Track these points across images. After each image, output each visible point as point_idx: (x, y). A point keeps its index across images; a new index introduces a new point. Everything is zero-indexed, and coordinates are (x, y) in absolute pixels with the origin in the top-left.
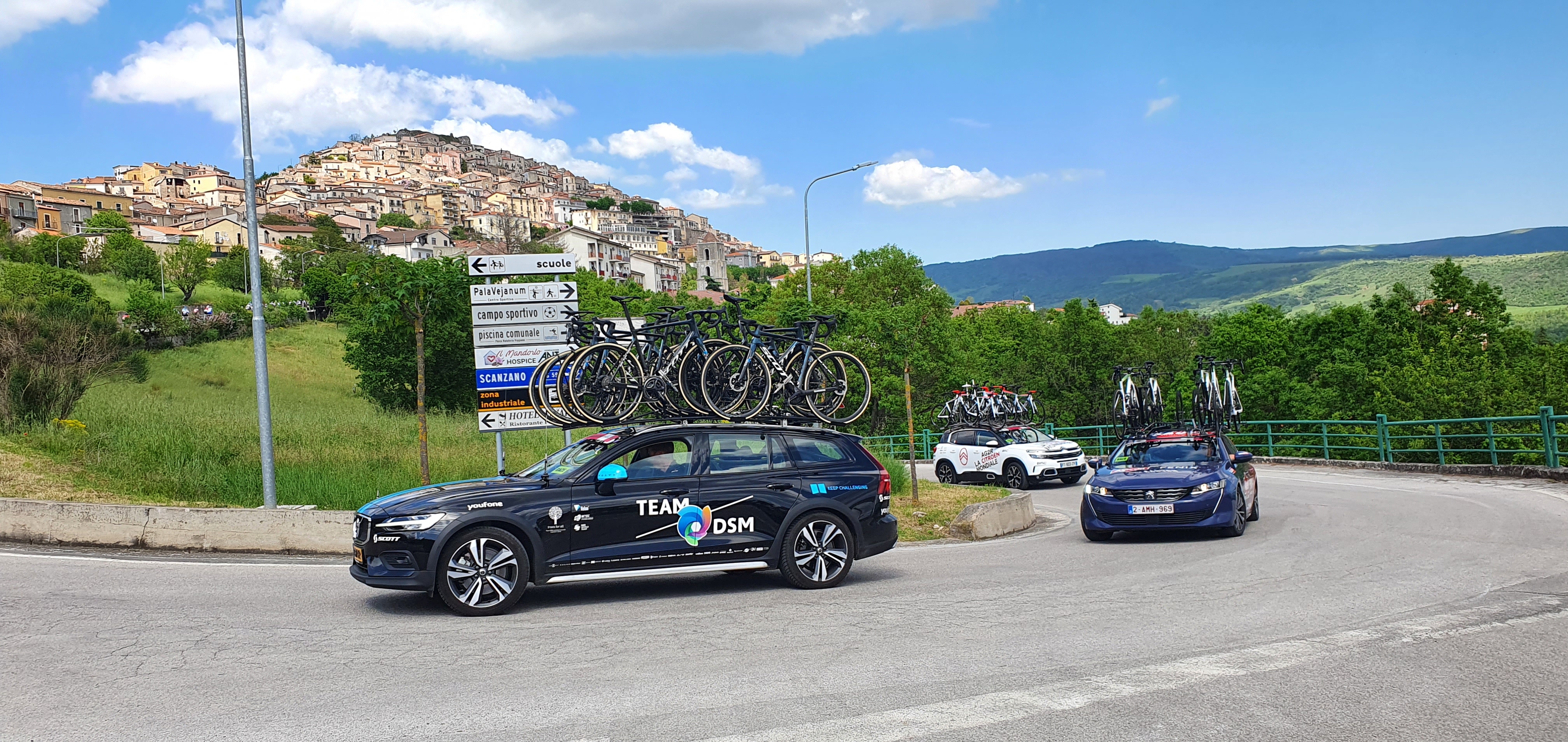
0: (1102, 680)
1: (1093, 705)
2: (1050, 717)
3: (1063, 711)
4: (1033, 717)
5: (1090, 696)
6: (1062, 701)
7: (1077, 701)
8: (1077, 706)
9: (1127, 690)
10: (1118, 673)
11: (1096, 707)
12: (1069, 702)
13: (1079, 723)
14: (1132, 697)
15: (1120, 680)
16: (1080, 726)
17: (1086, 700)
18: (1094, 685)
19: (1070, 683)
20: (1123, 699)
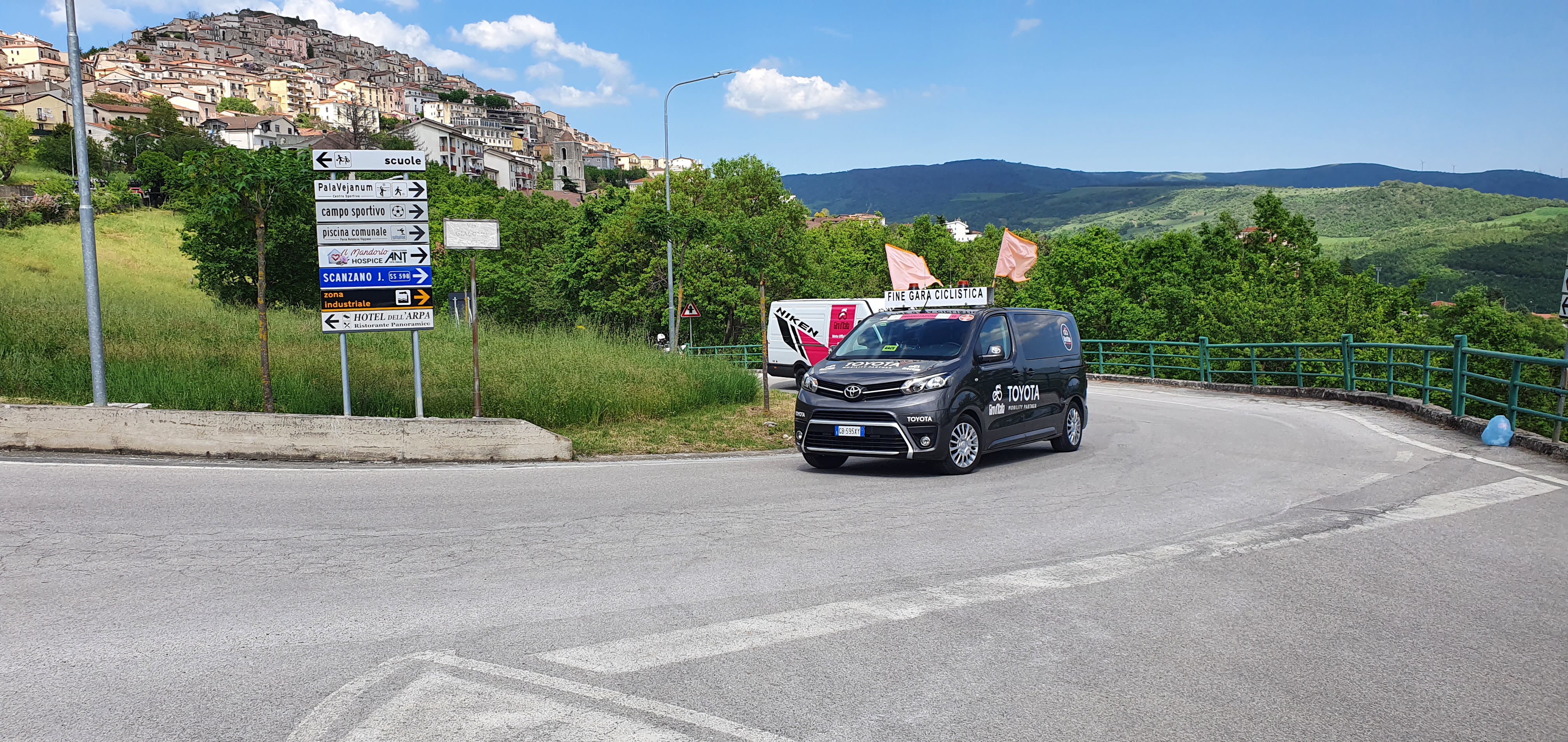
0: (936, 591)
1: (927, 615)
2: (887, 626)
3: (899, 621)
4: (870, 626)
5: (924, 607)
6: (899, 611)
7: (912, 611)
8: (913, 616)
9: (960, 601)
10: (952, 584)
11: (930, 617)
12: (905, 612)
13: (914, 633)
14: (964, 608)
15: (953, 591)
16: (915, 636)
17: (921, 611)
18: (929, 596)
19: (906, 593)
20: (956, 610)
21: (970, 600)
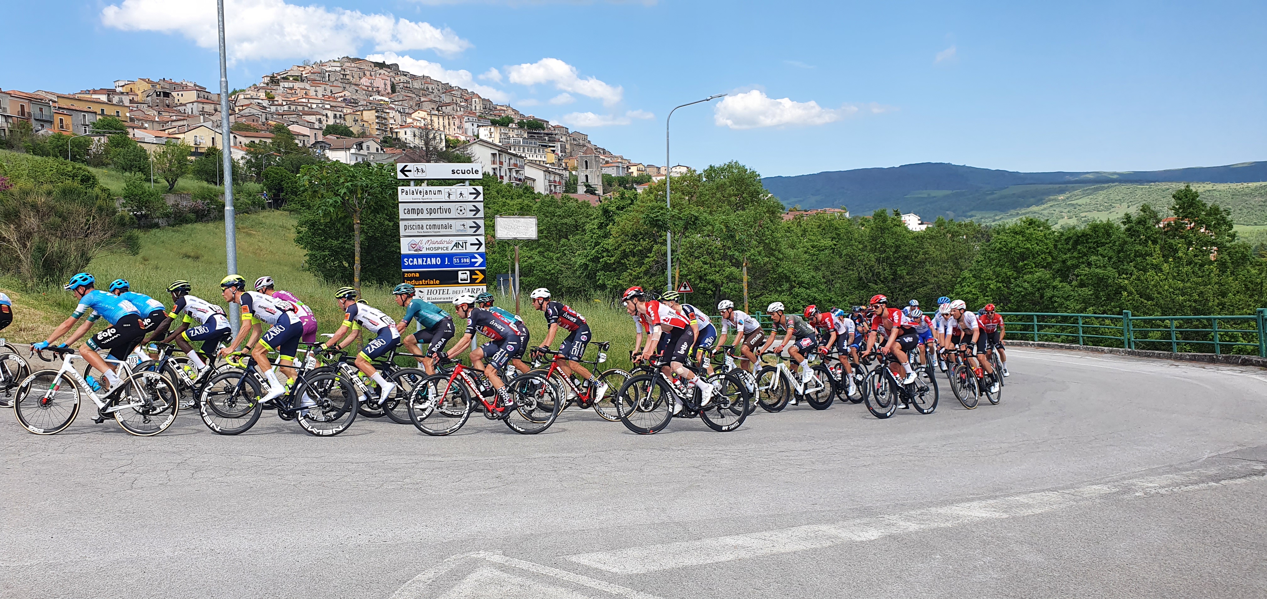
0: (894, 518)
1: (885, 538)
2: (851, 546)
3: (862, 542)
4: (837, 545)
5: (883, 531)
6: (861, 534)
7: (872, 534)
8: (873, 538)
9: (913, 527)
10: (906, 513)
11: (888, 540)
12: (866, 534)
13: (874, 551)
14: (917, 533)
15: (908, 519)
16: (875, 554)
17: (880, 534)
18: (887, 522)
19: (866, 520)
20: (909, 534)
21: (922, 526)
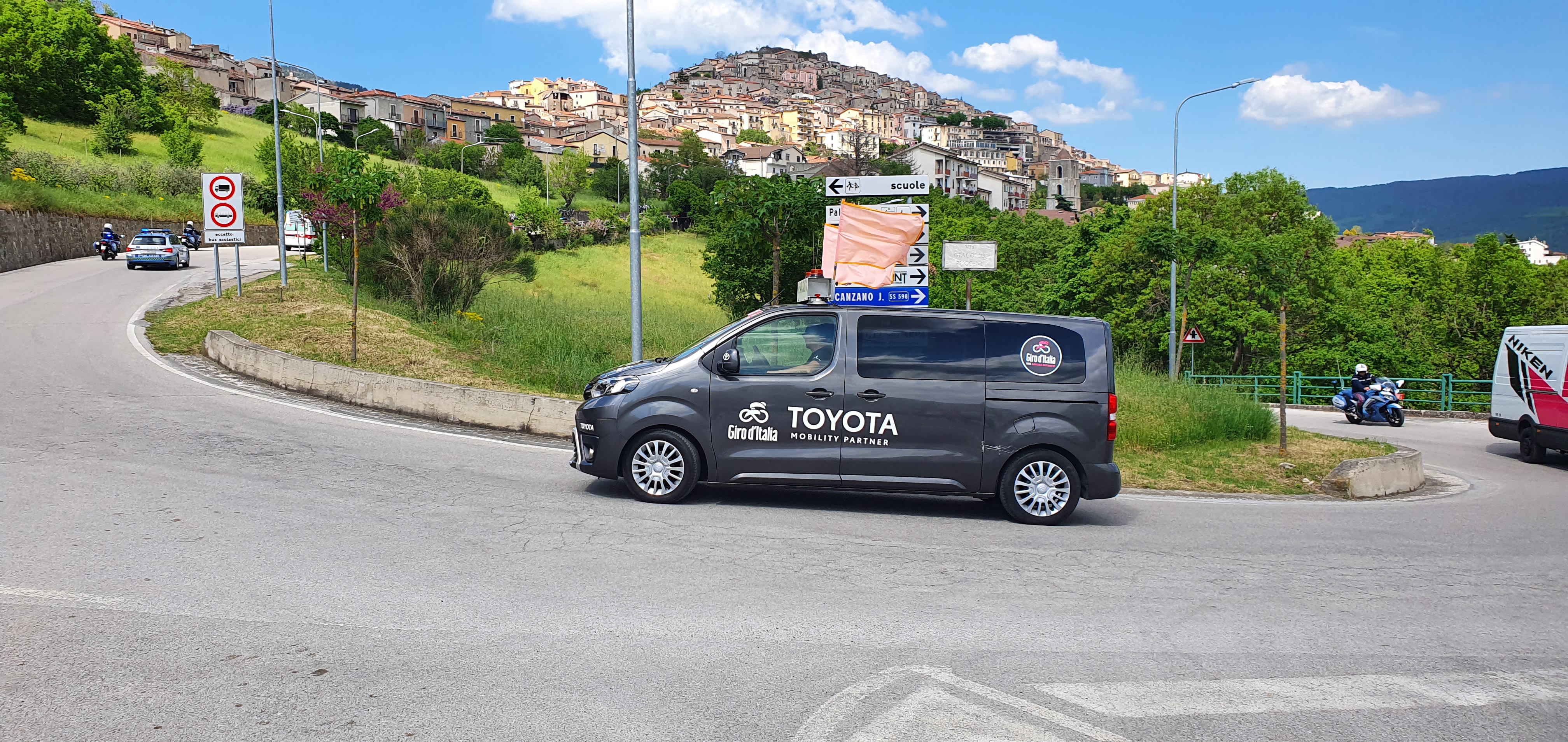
0: (1512, 678)
1: (1499, 704)
2: (1445, 711)
3: (1462, 707)
4: (1423, 708)
5: (1495, 694)
6: (1460, 695)
7: (1478, 697)
8: (1479, 704)
9: (1544, 693)
10: (1532, 672)
11: (1503, 708)
12: (1468, 697)
13: (1481, 723)
14: (1550, 703)
15: (1535, 681)
16: (1483, 727)
17: (1490, 699)
18: (1501, 682)
19: (1470, 675)
20: (1539, 703)
21: (1559, 694)
